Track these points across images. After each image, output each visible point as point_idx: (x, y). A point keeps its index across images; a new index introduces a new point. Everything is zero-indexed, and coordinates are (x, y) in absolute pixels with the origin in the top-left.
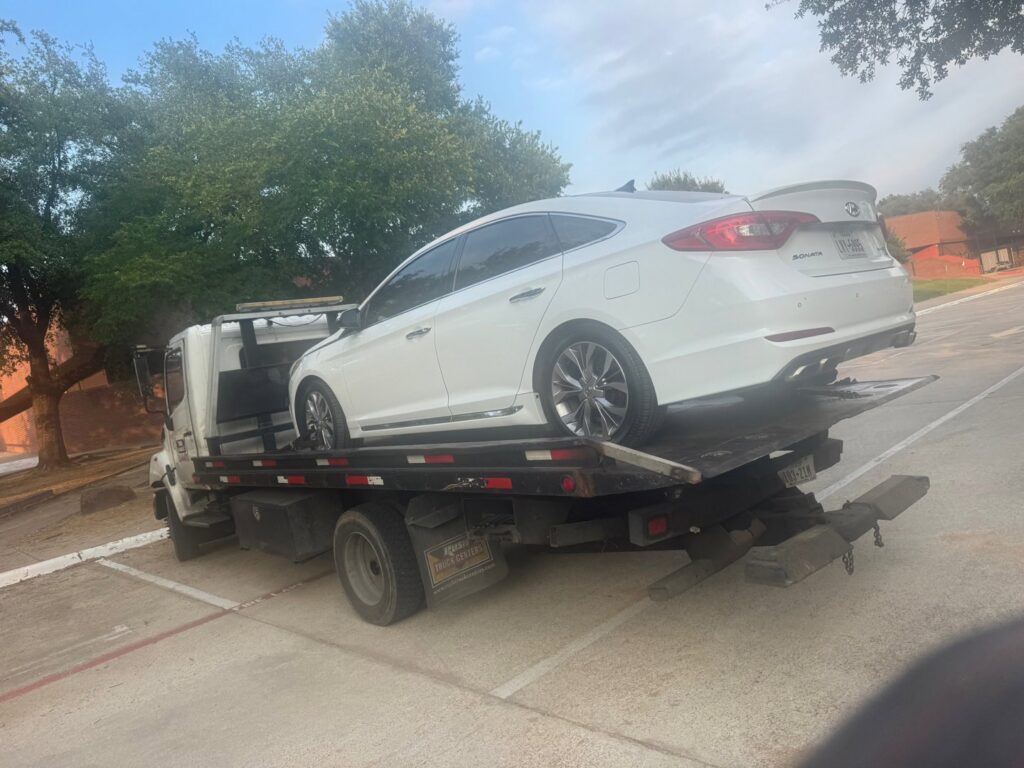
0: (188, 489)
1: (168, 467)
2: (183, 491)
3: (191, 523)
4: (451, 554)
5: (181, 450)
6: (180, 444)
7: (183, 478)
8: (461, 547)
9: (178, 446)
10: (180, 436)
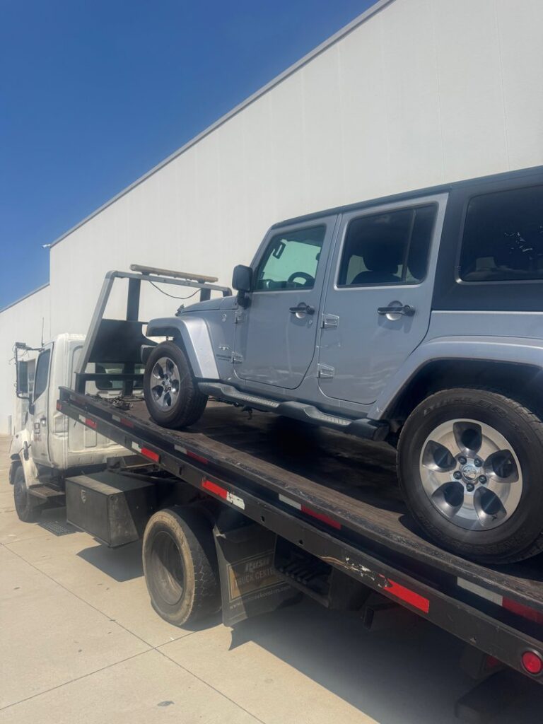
0: (37, 464)
1: (26, 443)
2: (34, 465)
3: (34, 492)
4: (251, 570)
5: (37, 431)
6: (37, 426)
7: (35, 453)
8: (261, 565)
9: (35, 428)
10: (38, 421)
